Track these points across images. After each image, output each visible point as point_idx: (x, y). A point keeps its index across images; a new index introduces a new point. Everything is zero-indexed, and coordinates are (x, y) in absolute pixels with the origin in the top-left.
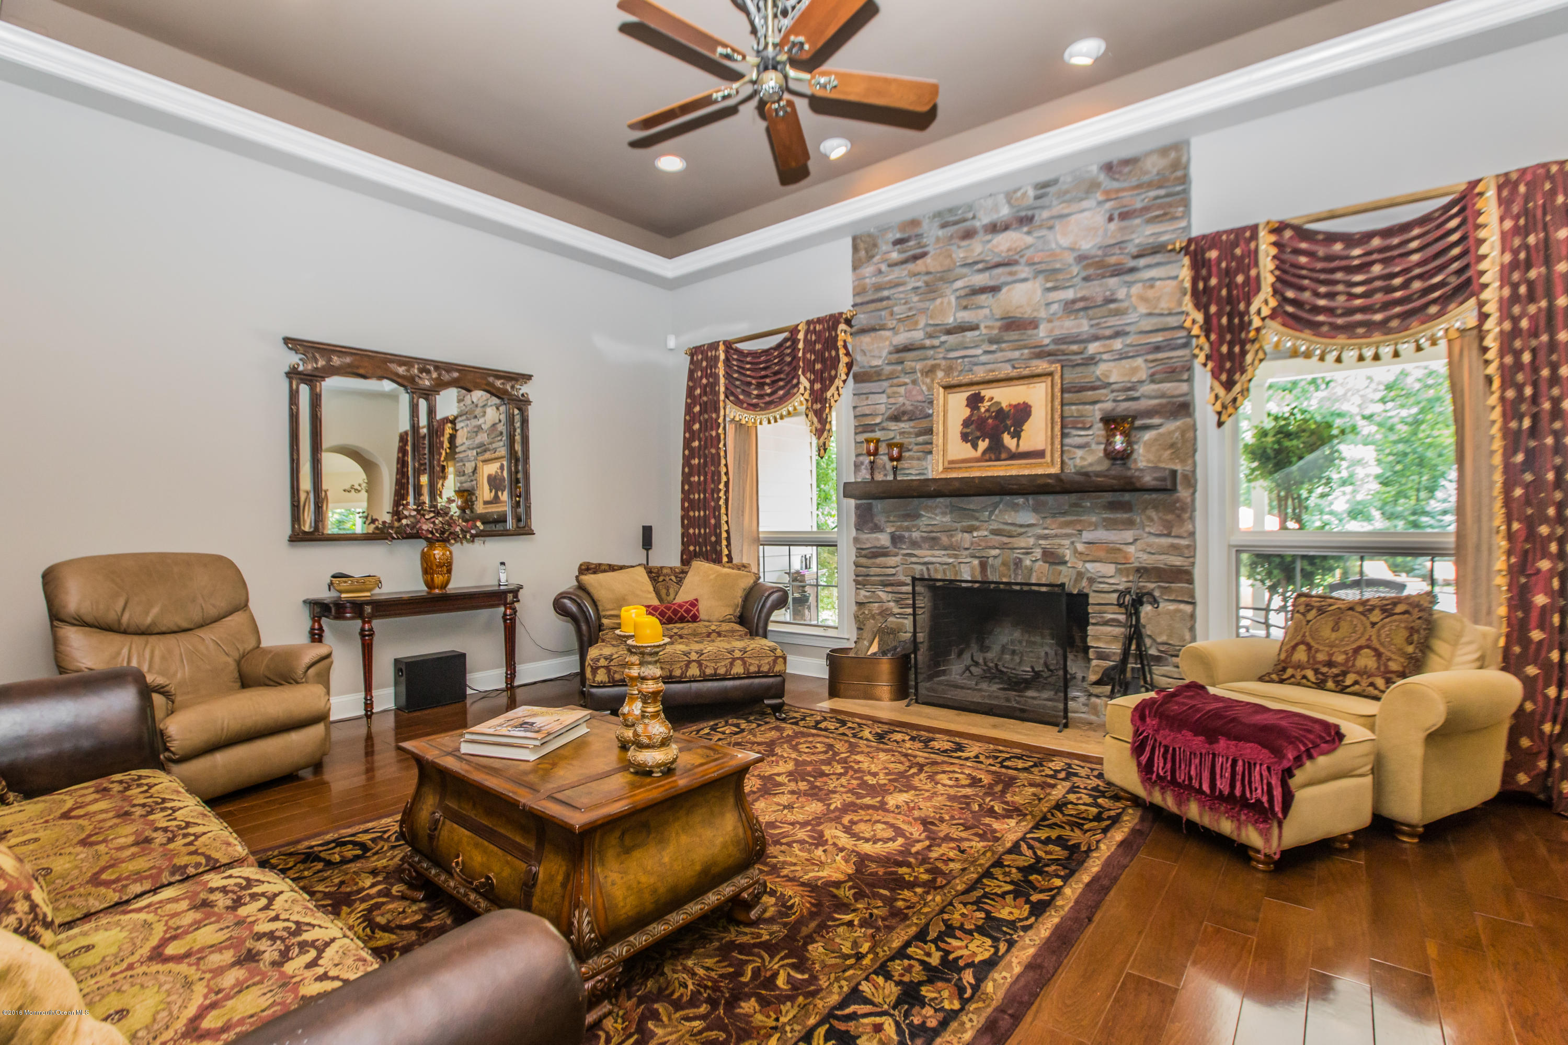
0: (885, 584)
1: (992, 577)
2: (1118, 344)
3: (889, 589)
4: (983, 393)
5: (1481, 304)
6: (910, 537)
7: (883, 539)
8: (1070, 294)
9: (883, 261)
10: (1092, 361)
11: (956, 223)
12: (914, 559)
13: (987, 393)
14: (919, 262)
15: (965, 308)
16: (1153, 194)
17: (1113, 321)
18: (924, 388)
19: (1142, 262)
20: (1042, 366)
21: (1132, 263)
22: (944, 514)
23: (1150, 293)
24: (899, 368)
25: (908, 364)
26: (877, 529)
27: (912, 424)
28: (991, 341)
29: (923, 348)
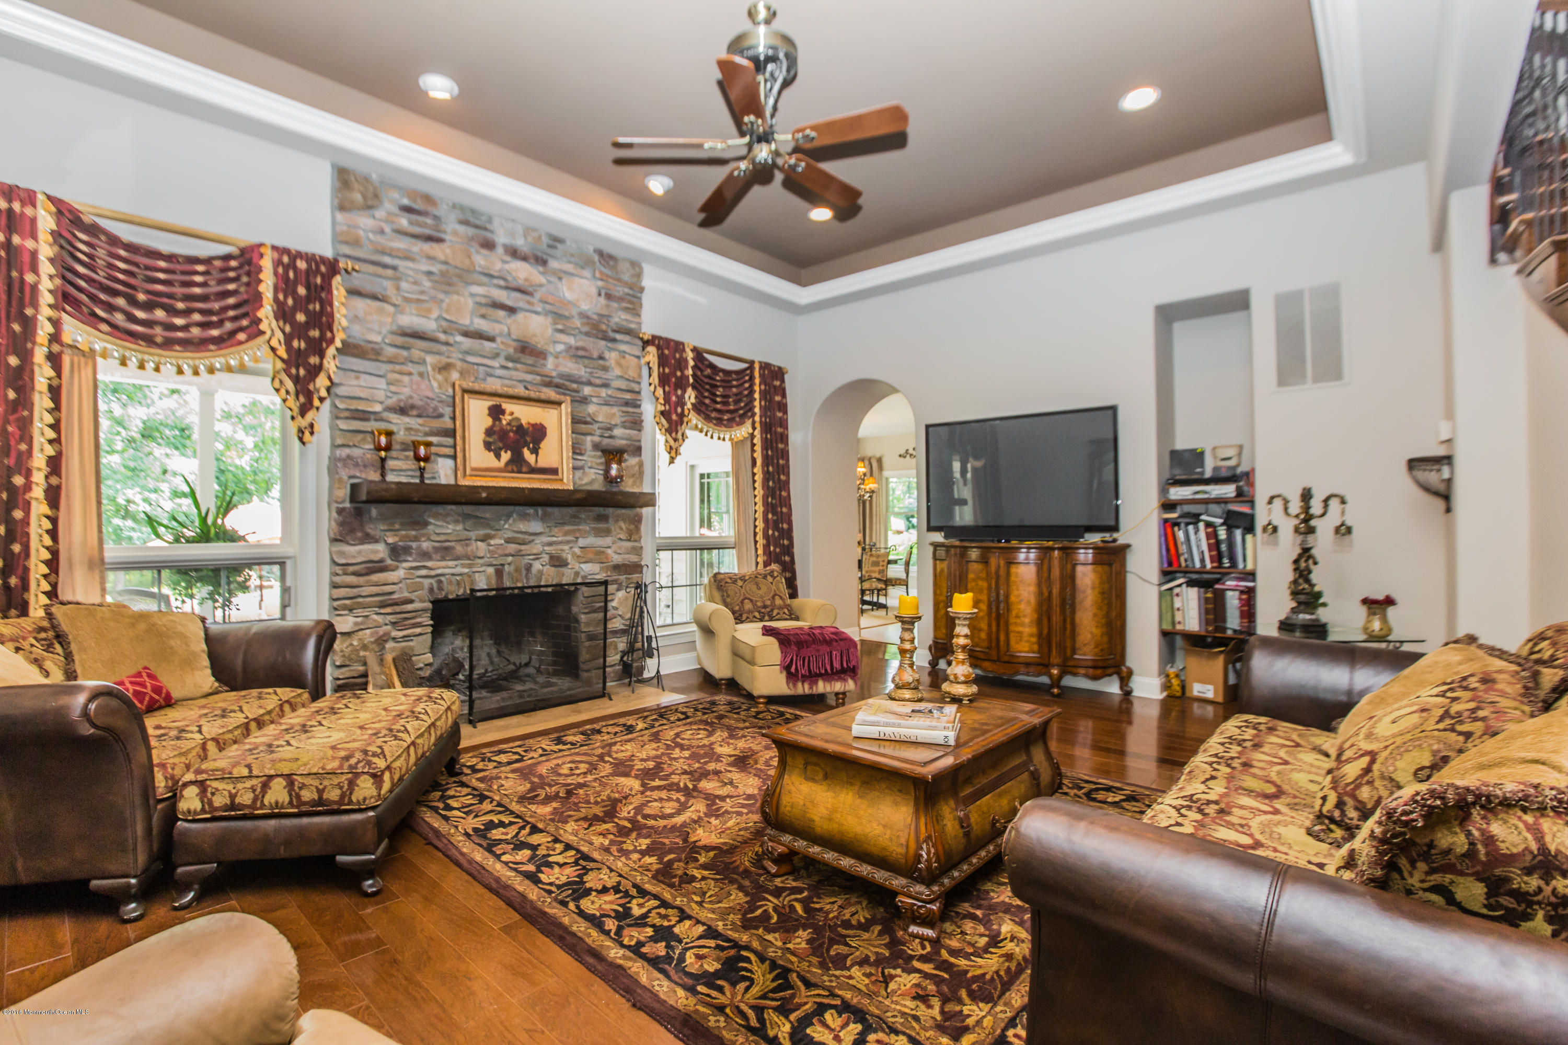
0: (383, 605)
1: (507, 583)
2: (604, 392)
3: (388, 610)
4: (504, 406)
5: (754, 423)
6: (419, 548)
7: (379, 551)
8: (571, 341)
9: (387, 221)
10: (585, 400)
11: (476, 227)
12: (424, 572)
13: (508, 406)
14: (434, 245)
15: (483, 316)
16: (627, 290)
17: (601, 373)
18: (435, 384)
19: (618, 336)
20: (550, 394)
21: (611, 334)
22: (456, 522)
23: (623, 362)
24: (405, 353)
25: (416, 354)
26: (369, 539)
27: (420, 421)
28: (508, 358)
29: (435, 340)
